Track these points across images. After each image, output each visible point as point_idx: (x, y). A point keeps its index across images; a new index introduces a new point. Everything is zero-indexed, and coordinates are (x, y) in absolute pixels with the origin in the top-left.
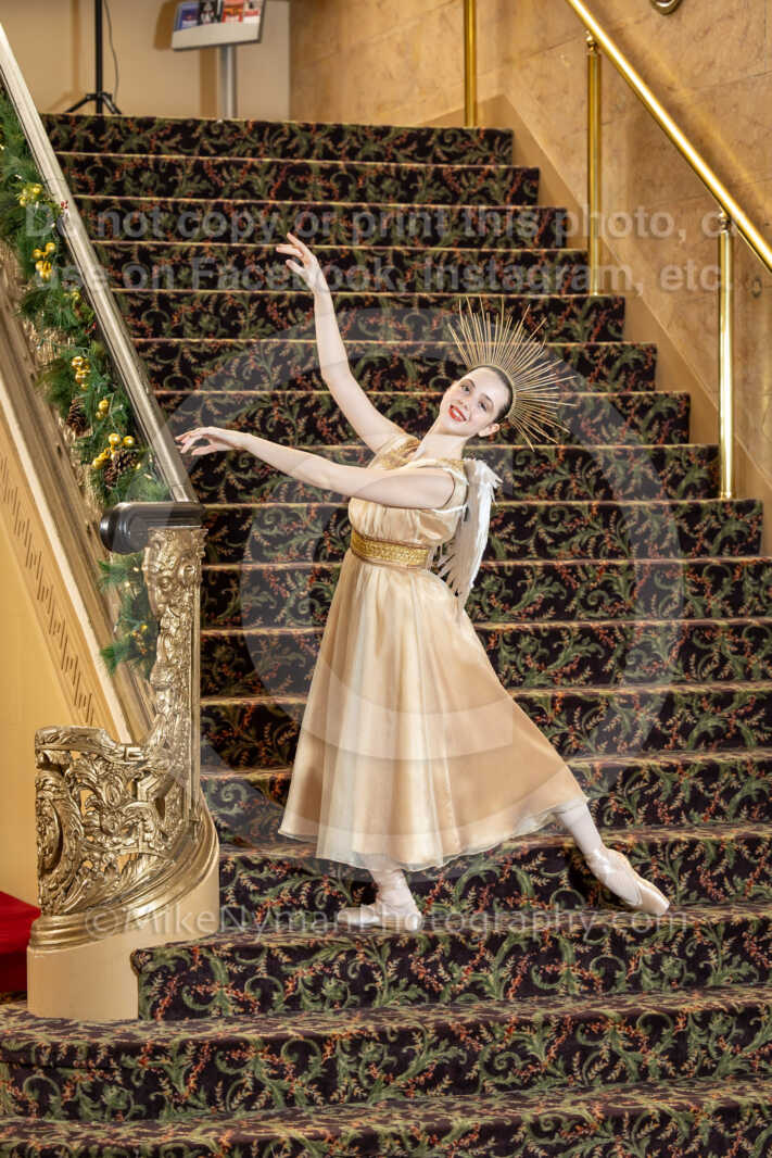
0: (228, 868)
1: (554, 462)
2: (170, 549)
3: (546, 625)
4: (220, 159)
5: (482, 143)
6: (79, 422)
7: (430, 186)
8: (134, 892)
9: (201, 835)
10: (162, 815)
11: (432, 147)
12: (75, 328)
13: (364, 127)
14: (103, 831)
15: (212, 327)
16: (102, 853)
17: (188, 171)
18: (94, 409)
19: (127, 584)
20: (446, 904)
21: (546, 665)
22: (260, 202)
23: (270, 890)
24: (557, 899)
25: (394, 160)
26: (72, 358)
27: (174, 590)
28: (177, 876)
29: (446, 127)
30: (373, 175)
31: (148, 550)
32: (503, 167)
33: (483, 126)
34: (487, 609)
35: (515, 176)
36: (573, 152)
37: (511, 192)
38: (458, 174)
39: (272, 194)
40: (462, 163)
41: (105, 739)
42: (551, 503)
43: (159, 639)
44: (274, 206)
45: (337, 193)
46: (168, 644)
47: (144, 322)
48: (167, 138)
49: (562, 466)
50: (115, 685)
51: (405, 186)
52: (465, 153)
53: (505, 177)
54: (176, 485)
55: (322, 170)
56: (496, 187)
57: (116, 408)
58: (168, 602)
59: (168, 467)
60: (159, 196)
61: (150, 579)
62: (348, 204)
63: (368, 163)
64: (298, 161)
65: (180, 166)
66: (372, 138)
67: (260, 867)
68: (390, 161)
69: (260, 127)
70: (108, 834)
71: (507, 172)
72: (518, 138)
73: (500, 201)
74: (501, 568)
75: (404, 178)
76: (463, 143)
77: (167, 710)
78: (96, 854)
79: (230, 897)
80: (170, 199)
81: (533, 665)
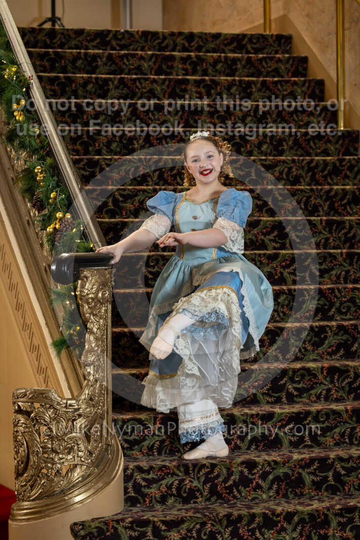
0: (129, 472)
1: (320, 227)
2: (93, 281)
3: (317, 324)
4: (123, 52)
5: (274, 41)
6: (40, 205)
7: (244, 67)
8: (73, 487)
9: (113, 453)
10: (89, 441)
11: (245, 45)
12: (37, 149)
13: (206, 34)
14: (54, 451)
15: (118, 149)
16: (53, 464)
17: (104, 60)
18: (48, 198)
19: (68, 302)
20: (260, 493)
21: (318, 348)
22: (146, 77)
23: (154, 485)
24: (326, 490)
25: (224, 52)
26: (35, 168)
27: (95, 306)
28: (99, 477)
29: (253, 33)
30: (211, 61)
31: (80, 282)
32: (287, 55)
33: (275, 33)
34: (281, 315)
35: (294, 61)
36: (327, 47)
37: (292, 70)
38: (261, 60)
39: (153, 72)
40: (263, 54)
41: (54, 396)
42: (319, 251)
43: (87, 336)
44: (154, 78)
45: (190, 71)
46: (92, 338)
47: (78, 147)
48: (92, 40)
49: (324, 229)
50: (61, 362)
51: (230, 67)
52: (264, 48)
53: (288, 62)
54: (97, 243)
55: (182, 58)
56: (283, 67)
57: (61, 197)
58: (91, 313)
59: (92, 232)
60: (87, 73)
61: (81, 299)
62: (197, 78)
63: (209, 54)
64: (168, 53)
65: (99, 56)
66: (210, 39)
67: (148, 472)
68: (221, 53)
69: (146, 34)
70: (57, 453)
71: (289, 58)
72: (295, 40)
73: (286, 76)
74: (290, 290)
75: (229, 62)
76: (263, 42)
77: (91, 378)
78: (49, 465)
79: (130, 490)
80: (93, 76)
81: (310, 348)
